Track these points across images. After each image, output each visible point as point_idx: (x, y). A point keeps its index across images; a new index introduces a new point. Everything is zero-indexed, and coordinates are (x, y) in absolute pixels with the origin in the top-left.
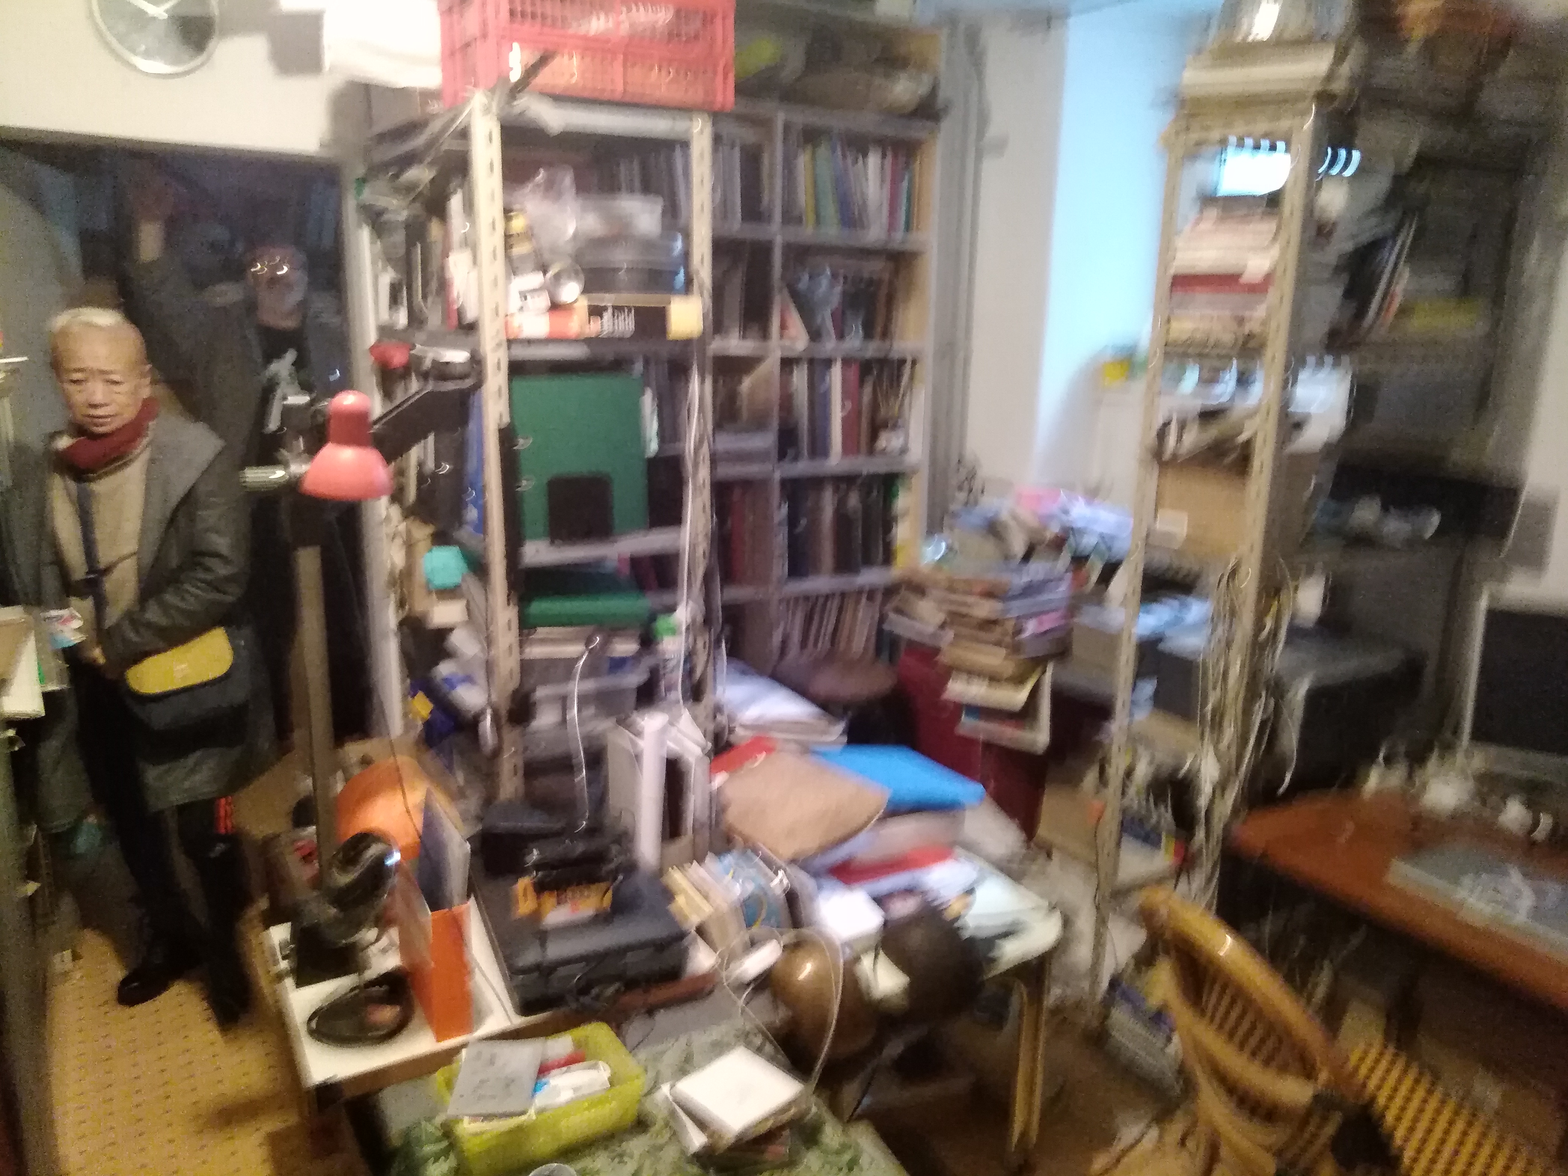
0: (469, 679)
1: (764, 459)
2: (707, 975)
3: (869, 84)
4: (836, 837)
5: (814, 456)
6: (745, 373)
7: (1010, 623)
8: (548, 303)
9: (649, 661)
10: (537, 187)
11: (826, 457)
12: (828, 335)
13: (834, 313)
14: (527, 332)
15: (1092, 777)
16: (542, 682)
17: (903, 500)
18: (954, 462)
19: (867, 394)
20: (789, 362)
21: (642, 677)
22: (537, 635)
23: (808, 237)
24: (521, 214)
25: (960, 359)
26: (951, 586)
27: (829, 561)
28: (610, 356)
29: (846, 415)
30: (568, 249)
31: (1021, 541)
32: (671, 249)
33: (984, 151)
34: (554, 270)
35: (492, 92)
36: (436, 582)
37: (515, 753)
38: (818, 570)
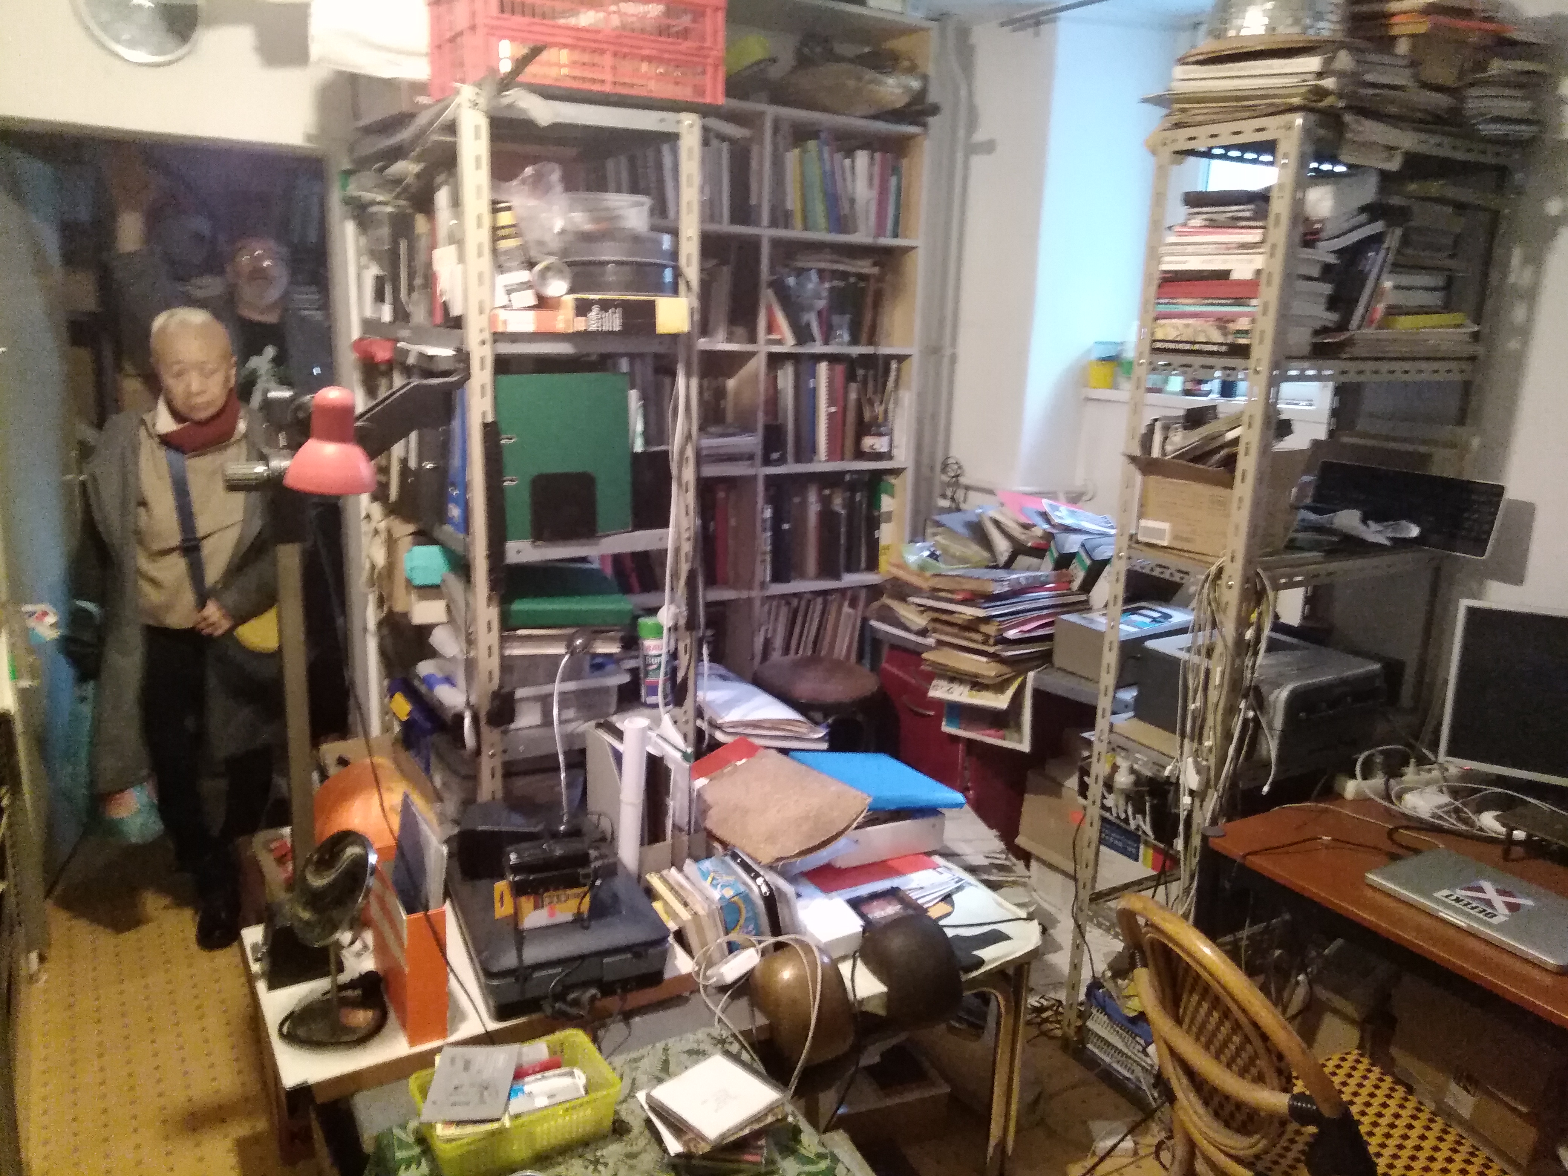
0: (449, 680)
1: (749, 462)
2: (690, 975)
3: (859, 79)
4: (817, 842)
5: (798, 460)
6: (730, 376)
7: (991, 629)
8: (533, 301)
9: (631, 664)
10: (523, 182)
11: (811, 460)
12: (814, 340)
13: (820, 313)
14: (512, 328)
15: (1072, 783)
16: (524, 684)
17: (887, 503)
18: (938, 468)
19: (853, 396)
20: (775, 360)
21: (626, 679)
22: (520, 632)
23: (796, 233)
24: (509, 209)
25: (946, 361)
26: (934, 593)
27: (811, 563)
28: (596, 349)
29: (831, 416)
30: (555, 244)
31: (1003, 546)
32: (659, 243)
33: (973, 149)
34: (538, 268)
35: (479, 85)
36: (419, 580)
37: (493, 756)
38: (802, 575)
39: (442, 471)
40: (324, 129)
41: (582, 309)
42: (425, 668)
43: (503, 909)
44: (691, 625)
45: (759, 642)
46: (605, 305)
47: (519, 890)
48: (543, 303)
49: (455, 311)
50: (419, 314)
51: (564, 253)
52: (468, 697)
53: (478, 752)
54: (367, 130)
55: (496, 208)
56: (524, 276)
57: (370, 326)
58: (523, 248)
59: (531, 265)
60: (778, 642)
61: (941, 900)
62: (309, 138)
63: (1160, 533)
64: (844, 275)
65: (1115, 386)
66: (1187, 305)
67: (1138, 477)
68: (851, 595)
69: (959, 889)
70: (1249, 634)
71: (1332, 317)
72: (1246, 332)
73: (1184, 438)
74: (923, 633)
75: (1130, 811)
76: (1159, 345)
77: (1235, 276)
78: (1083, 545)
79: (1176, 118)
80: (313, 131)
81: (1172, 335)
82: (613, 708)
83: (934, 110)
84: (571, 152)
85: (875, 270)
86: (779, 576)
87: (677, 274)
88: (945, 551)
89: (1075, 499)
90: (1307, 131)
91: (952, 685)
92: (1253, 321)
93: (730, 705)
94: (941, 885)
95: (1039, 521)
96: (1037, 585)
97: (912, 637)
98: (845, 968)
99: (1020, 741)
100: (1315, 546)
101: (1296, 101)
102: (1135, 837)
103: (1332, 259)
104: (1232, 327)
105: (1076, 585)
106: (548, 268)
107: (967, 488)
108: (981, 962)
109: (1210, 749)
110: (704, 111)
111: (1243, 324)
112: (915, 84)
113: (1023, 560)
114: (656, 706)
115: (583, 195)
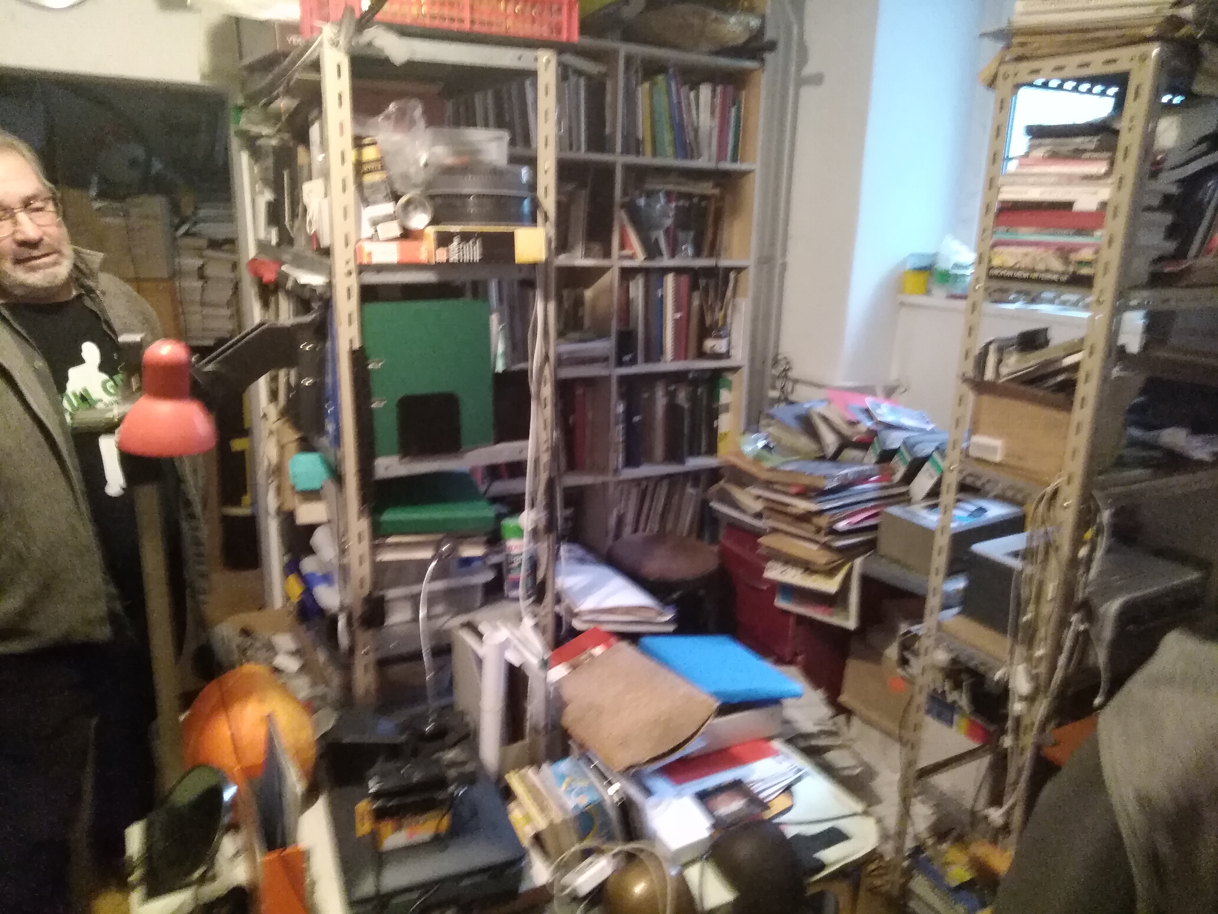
0: (327, 580)
1: (604, 365)
2: (544, 887)
3: (705, 18)
4: (666, 749)
5: (648, 359)
6: (587, 286)
7: (823, 521)
8: (397, 232)
9: (495, 559)
10: (388, 117)
11: (659, 360)
12: (661, 254)
13: (667, 231)
14: (377, 259)
15: (892, 652)
16: (395, 584)
17: (725, 396)
18: (770, 361)
19: (696, 303)
20: (627, 274)
21: (489, 576)
22: (390, 540)
23: (647, 159)
24: (374, 143)
25: (777, 270)
26: (768, 485)
27: (659, 449)
28: (458, 278)
29: (677, 322)
30: (420, 177)
31: (830, 440)
32: (519, 175)
33: (802, 82)
34: (403, 200)
35: (340, 24)
36: (301, 487)
37: (366, 653)
38: (650, 459)
39: (319, 387)
40: (215, 69)
41: (444, 240)
42: (308, 565)
43: (364, 827)
44: (549, 528)
45: (612, 521)
46: (465, 237)
47: (378, 816)
48: (407, 234)
49: (325, 242)
50: (299, 242)
51: (429, 185)
52: (343, 599)
53: (352, 650)
54: (252, 68)
55: (358, 143)
56: (388, 208)
57: (263, 246)
58: (389, 181)
59: (396, 197)
60: (630, 517)
61: (783, 792)
62: (204, 77)
63: (993, 450)
64: (689, 196)
65: (928, 292)
66: (1026, 234)
67: (971, 397)
68: (695, 476)
69: (799, 779)
70: (1083, 552)
71: (1170, 246)
72: (1088, 263)
73: (1018, 361)
74: (758, 516)
75: (947, 688)
76: (996, 272)
77: (1077, 207)
78: (904, 443)
79: (1017, 51)
80: (207, 70)
81: (1011, 263)
82: (478, 604)
83: (772, 46)
84: (434, 89)
85: (716, 191)
86: (631, 461)
87: (536, 205)
88: (778, 441)
89: (890, 392)
90: (1162, 63)
91: (785, 568)
92: (1097, 252)
93: (588, 590)
94: (781, 775)
95: (862, 417)
96: (863, 478)
97: (748, 519)
98: (693, 874)
99: (847, 618)
100: (1144, 463)
101: (1149, 31)
102: (951, 708)
103: (1174, 190)
104: (1074, 257)
105: (898, 477)
106: (408, 203)
107: (796, 381)
108: (822, 866)
109: (1041, 658)
110: (560, 48)
111: (1086, 254)
112: (754, 23)
113: (850, 453)
114: (517, 599)
115: (447, 131)
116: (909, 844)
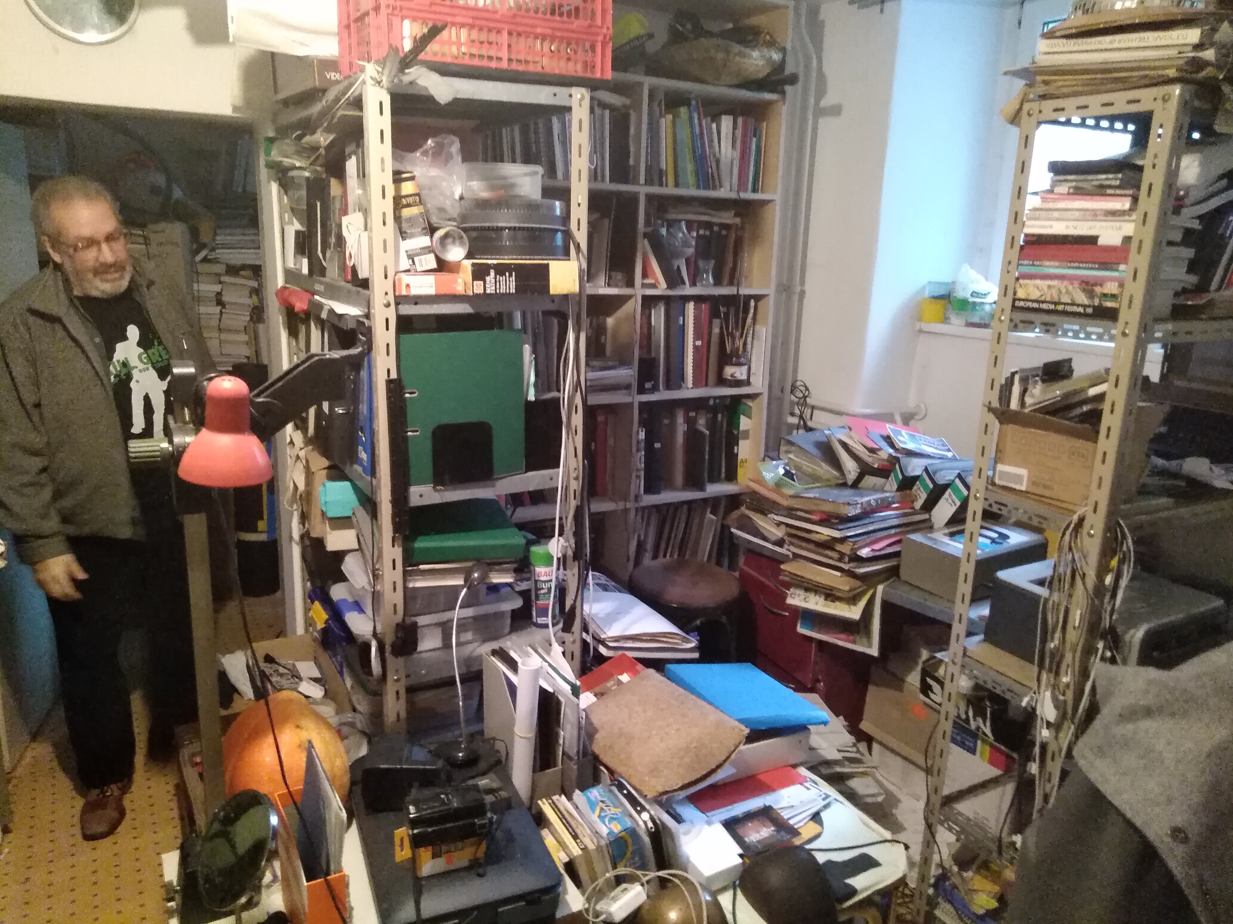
0: (358, 607)
1: (625, 391)
2: (580, 912)
3: (728, 52)
4: (699, 776)
5: (668, 386)
6: (609, 315)
7: (846, 549)
8: (434, 265)
9: (524, 586)
10: (426, 153)
11: (679, 387)
12: (683, 283)
13: (688, 261)
14: (415, 291)
15: (914, 679)
16: (426, 611)
17: (745, 423)
18: (788, 388)
19: (716, 330)
20: (649, 302)
21: (518, 603)
22: (422, 567)
23: (669, 190)
24: (412, 178)
25: (796, 298)
26: (790, 512)
27: (679, 477)
28: (492, 309)
29: (697, 349)
30: (455, 211)
31: (851, 467)
32: (552, 208)
33: (820, 112)
34: (439, 234)
35: (382, 63)
36: (332, 513)
37: (397, 681)
38: (670, 486)
39: (352, 417)
40: (248, 102)
41: (479, 273)
42: (338, 592)
43: (403, 853)
44: (577, 555)
45: (633, 546)
46: (501, 270)
47: (417, 842)
48: (442, 266)
49: (363, 274)
50: (333, 272)
51: (464, 218)
52: (375, 627)
53: (384, 677)
54: (286, 103)
55: (398, 177)
56: (425, 241)
57: (291, 275)
58: (426, 215)
59: (432, 230)
60: (650, 545)
61: (811, 819)
62: (235, 109)
63: (1019, 478)
64: (708, 225)
65: (945, 320)
66: (1051, 267)
67: (995, 425)
68: (714, 503)
69: (826, 806)
70: (1109, 580)
71: (1193, 279)
72: (1114, 296)
73: (1043, 392)
74: (780, 543)
75: (971, 714)
76: (1022, 304)
77: (1101, 242)
78: (926, 470)
79: (1041, 89)
80: (239, 102)
81: (1035, 294)
82: (507, 629)
83: (793, 80)
84: (469, 124)
85: (738, 220)
86: (652, 487)
87: (568, 237)
88: (798, 468)
89: (907, 419)
90: (1184, 104)
91: (808, 594)
92: (1121, 285)
93: (612, 617)
94: (810, 802)
95: (883, 444)
96: (885, 505)
97: (770, 546)
98: (725, 900)
99: (870, 646)
100: (1168, 492)
101: (1172, 73)
102: (975, 735)
103: (1196, 225)
104: (1098, 290)
105: (918, 505)
106: (446, 236)
107: (813, 408)
108: (853, 892)
109: (1068, 685)
110: (592, 85)
111: (1111, 288)
112: (776, 56)
113: (870, 481)
114: (546, 626)
115: (480, 165)
116: (934, 871)
